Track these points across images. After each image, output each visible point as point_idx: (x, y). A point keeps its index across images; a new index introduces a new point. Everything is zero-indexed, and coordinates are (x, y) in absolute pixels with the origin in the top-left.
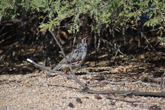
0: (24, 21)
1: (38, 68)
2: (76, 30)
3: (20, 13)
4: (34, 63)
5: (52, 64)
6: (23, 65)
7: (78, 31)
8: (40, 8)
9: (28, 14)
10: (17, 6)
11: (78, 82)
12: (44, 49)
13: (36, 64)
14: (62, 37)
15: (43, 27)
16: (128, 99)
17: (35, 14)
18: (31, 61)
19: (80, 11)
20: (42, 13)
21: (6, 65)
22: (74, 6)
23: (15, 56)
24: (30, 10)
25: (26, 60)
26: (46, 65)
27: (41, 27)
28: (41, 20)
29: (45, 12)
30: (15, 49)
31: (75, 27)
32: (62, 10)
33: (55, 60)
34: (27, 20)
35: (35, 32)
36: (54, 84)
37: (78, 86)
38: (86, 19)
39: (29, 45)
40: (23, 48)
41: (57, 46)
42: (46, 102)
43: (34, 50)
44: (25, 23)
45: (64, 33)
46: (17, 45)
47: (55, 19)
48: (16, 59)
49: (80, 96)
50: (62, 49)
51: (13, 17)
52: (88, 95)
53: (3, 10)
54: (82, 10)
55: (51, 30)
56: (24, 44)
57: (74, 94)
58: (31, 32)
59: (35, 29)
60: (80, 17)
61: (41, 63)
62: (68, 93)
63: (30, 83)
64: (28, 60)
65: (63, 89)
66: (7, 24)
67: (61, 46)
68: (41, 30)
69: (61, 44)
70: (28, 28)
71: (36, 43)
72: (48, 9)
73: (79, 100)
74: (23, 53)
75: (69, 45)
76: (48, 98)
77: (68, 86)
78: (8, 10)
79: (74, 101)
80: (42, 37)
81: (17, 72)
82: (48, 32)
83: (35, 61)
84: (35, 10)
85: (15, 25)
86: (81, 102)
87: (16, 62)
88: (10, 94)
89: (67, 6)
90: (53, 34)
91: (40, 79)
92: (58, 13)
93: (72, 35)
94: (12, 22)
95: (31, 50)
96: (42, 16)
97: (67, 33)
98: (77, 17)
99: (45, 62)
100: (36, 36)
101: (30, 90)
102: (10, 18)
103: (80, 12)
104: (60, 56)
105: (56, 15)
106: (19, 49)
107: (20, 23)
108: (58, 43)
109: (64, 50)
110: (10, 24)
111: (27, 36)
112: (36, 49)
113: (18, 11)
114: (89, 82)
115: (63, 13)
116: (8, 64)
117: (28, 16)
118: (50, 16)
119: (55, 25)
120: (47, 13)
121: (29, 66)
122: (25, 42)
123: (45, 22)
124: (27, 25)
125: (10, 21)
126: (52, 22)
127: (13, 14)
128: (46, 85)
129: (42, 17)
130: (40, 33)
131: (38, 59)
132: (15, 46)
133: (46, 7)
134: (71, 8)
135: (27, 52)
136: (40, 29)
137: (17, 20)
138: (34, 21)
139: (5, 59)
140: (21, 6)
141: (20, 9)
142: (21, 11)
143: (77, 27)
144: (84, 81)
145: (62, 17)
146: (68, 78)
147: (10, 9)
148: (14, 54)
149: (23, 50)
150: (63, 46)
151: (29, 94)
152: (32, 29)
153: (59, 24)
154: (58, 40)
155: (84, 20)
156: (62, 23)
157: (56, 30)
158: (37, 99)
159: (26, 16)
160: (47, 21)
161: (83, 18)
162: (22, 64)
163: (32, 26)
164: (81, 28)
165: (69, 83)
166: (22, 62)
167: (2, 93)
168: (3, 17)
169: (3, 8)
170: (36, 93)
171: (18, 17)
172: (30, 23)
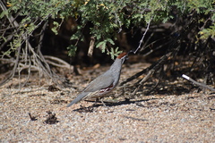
0: (178, 25)
1: (197, 87)
3: (174, 15)
4: (192, 80)
6: (178, 82)
8: (200, 8)
9: (185, 16)
10: (170, 6)
12: (204, 62)
13: (194, 82)
15: (205, 33)
17: (193, 17)
18: (188, 78)
20: (202, 15)
21: (155, 83)
23: (166, 71)
24: (187, 12)
25: (181, 76)
26: (208, 83)
27: (201, 33)
28: (202, 24)
29: (206, 13)
30: (166, 62)
34: (183, 24)
35: (193, 39)
39: (185, 57)
40: (177, 61)
42: (209, 131)
43: (192, 63)
44: (181, 28)
46: (169, 56)
48: (168, 74)
51: (165, 20)
53: (153, 12)
56: (178, 55)
58: (187, 40)
59: (193, 36)
61: (201, 80)
63: (187, 106)
64: (184, 76)
66: (157, 30)
68: (202, 37)
70: (183, 34)
71: (194, 55)
72: (211, 10)
74: (177, 67)
76: (210, 127)
78: (158, 12)
80: (202, 46)
81: (169, 92)
82: (210, 39)
83: (193, 78)
84: (194, 11)
85: (168, 31)
87: (168, 79)
88: (161, 120)
91: (200, 102)
94: (163, 28)
95: (187, 63)
99: (206, 79)
100: (194, 45)
101: (186, 115)
102: (161, 21)
106: (172, 61)
107: (174, 28)
110: (161, 30)
111: (183, 45)
112: (195, 61)
113: (171, 13)
116: (157, 81)
117: (184, 19)
118: (213, 18)
120: (210, 15)
121: (185, 84)
122: (180, 53)
123: (207, 27)
124: (182, 31)
125: (161, 25)
127: (165, 16)
128: (207, 109)
129: (202, 20)
130: (200, 41)
131: (196, 75)
132: (167, 58)
133: (209, 7)
135: (182, 65)
136: (199, 36)
137: (170, 24)
138: (192, 25)
139: (155, 75)
140: (176, 7)
141: (174, 10)
142: (175, 13)
147: (161, 11)
148: (165, 68)
149: (176, 63)
151: (186, 121)
152: (189, 36)
158: (196, 127)
159: (181, 18)
160: (209, 25)
162: (176, 82)
163: (190, 31)
166: (175, 79)
167: (151, 118)
168: (152, 21)
169: (153, 9)
170: (195, 120)
171: (171, 21)
172: (187, 29)
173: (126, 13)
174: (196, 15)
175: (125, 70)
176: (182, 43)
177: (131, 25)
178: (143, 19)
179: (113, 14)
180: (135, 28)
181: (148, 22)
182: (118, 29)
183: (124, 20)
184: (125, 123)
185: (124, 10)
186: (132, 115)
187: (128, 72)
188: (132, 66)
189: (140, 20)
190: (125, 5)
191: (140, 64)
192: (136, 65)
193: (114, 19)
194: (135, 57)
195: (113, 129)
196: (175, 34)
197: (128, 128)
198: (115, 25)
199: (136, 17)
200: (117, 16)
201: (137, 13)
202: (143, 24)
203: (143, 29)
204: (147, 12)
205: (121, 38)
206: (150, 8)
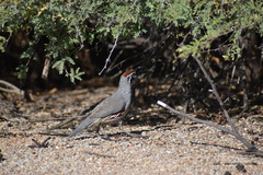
0: (153, 40)
1: (175, 116)
2: (236, 55)
3: (147, 29)
4: (169, 108)
5: (198, 109)
6: (152, 110)
7: (239, 56)
8: (178, 20)
9: (160, 30)
10: (142, 17)
11: (240, 138)
12: (184, 85)
13: (172, 110)
14: (214, 66)
15: (184, 51)
17: (170, 30)
18: (164, 105)
19: (243, 24)
20: (181, 29)
22: (234, 17)
23: (139, 97)
24: (163, 24)
25: (155, 103)
26: (188, 111)
27: (180, 50)
28: (181, 39)
29: (186, 26)
30: (139, 85)
31: (234, 51)
32: (214, 23)
33: (202, 103)
34: (159, 39)
35: (170, 58)
36: (201, 141)
37: (239, 145)
38: (253, 37)
39: (160, 79)
40: (152, 84)
41: (205, 81)
42: (188, 170)
43: (169, 87)
44: (155, 44)
45: (217, 60)
46: (142, 79)
47: (203, 39)
48: (141, 101)
49: (243, 160)
50: (213, 86)
51: (137, 35)
52: (255, 160)
53: (121, 25)
54: (246, 22)
55: (197, 55)
56: (153, 77)
57: (233, 157)
58: (164, 59)
59: (170, 54)
60: (243, 34)
61: (180, 107)
62: (223, 156)
63: (163, 139)
64: (159, 102)
65: (215, 149)
66: (127, 47)
67: (211, 81)
68: (180, 56)
69: (211, 77)
70: (159, 52)
71: (172, 76)
72: (192, 22)
73: (241, 168)
74: (151, 91)
75: (225, 79)
76: (190, 164)
77: (224, 144)
78: (128, 25)
79: (233, 169)
80: (181, 67)
81: (143, 123)
82: (190, 58)
83: (170, 105)
84: (171, 24)
85: (140, 48)
86: (245, 171)
87: (141, 106)
88: (132, 156)
89: (222, 17)
90: (199, 62)
91: (179, 134)
92: (208, 27)
93: (229, 62)
94: (134, 44)
95: (163, 87)
96: (182, 33)
97: (221, 59)
98: (238, 35)
99: (186, 105)
100: (172, 65)
101: (162, 151)
102: (132, 36)
103: (243, 26)
104: (211, 96)
105: (204, 31)
106: (145, 85)
107: (147, 44)
108: (206, 76)
109: (217, 87)
110: (132, 47)
111: (158, 65)
112: (173, 85)
113: (144, 26)
114: (257, 139)
115: (215, 28)
117: (159, 33)
118: (194, 33)
119: (202, 47)
120: (190, 28)
121: (161, 112)
122: (155, 75)
123: (187, 43)
124: (158, 48)
125: (132, 41)
126: (198, 43)
127: (137, 30)
128: (187, 142)
129: (181, 35)
130: (179, 60)
131: (174, 102)
132: (139, 80)
133: (189, 18)
134: (228, 20)
135: (157, 89)
136: (178, 54)
137: (143, 40)
138: (169, 41)
140: (149, 18)
141: (147, 23)
142: (148, 25)
143: (239, 50)
144: (250, 138)
145: (213, 34)
146: (223, 133)
147: (131, 23)
148: (137, 93)
149: (151, 87)
150: (216, 80)
151: (162, 157)
152: (166, 54)
153: (208, 46)
154: (208, 71)
155: (249, 39)
156: (214, 44)
157: (204, 55)
158: (174, 164)
159: (156, 33)
160: (189, 41)
161: (248, 35)
162: (150, 110)
163: (167, 48)
164: (244, 52)
165: (224, 140)
166: (149, 106)
167: (119, 154)
168: (120, 36)
169: (121, 21)
170: (173, 156)
171: (144, 35)
172: (162, 45)
173: (89, 25)
174: (173, 28)
175: (88, 95)
176: (158, 63)
177: (96, 40)
178: (110, 33)
179: (73, 27)
180: (100, 44)
181: (116, 37)
182: (79, 45)
183: (87, 34)
184: (87, 160)
185: (87, 22)
186: (96, 150)
187: (92, 98)
188: (97, 91)
189: (105, 34)
190: (87, 16)
191: (106, 88)
192: (102, 90)
193: (73, 33)
194: (101, 79)
195: (72, 168)
196: (148, 51)
197: (90, 167)
198: (76, 41)
199: (101, 30)
200: (78, 30)
201: (103, 25)
202: (110, 38)
203: (110, 46)
204: (114, 24)
205: (83, 56)
206: (118, 19)
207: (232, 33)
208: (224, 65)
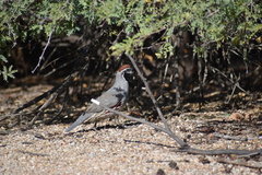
0: (86, 39)
2: (168, 53)
3: (81, 27)
5: (131, 107)
7: (172, 54)
8: (111, 18)
9: (94, 28)
10: (76, 15)
11: (172, 135)
14: (148, 65)
15: (117, 48)
16: (253, 163)
17: (103, 28)
19: (175, 22)
20: (114, 27)
21: (58, 109)
22: (166, 15)
23: (72, 95)
24: (96, 22)
25: (89, 101)
27: (113, 48)
28: (114, 37)
29: (119, 24)
30: (72, 84)
31: (166, 49)
32: (147, 21)
33: (136, 101)
34: (92, 37)
36: (134, 139)
37: (172, 142)
38: (185, 36)
39: (94, 78)
40: (86, 83)
41: (139, 79)
42: (122, 168)
43: (103, 85)
44: (89, 42)
45: (150, 58)
46: (75, 76)
47: (135, 36)
48: (75, 99)
49: (175, 158)
50: (146, 84)
51: (70, 33)
52: (187, 157)
53: (54, 23)
54: (178, 20)
55: (130, 53)
56: (87, 75)
57: (166, 154)
58: (97, 57)
59: (104, 52)
60: (175, 32)
62: (156, 154)
63: (97, 137)
64: (93, 100)
65: (148, 146)
66: (61, 45)
67: (144, 79)
68: (114, 54)
69: (144, 75)
70: (92, 50)
71: (106, 75)
72: (125, 20)
73: (173, 165)
74: (85, 90)
75: (158, 77)
76: (124, 162)
77: (157, 142)
78: (62, 22)
79: (165, 167)
80: (115, 65)
82: (124, 56)
84: (104, 22)
85: (74, 46)
86: (177, 169)
87: (74, 104)
88: (65, 155)
89: (155, 15)
90: (132, 60)
92: (141, 25)
93: (162, 60)
94: (67, 42)
95: (97, 85)
96: (115, 31)
97: (155, 57)
98: (170, 33)
100: (105, 63)
101: (95, 149)
102: (65, 34)
103: (175, 24)
104: (144, 94)
105: (136, 29)
106: (79, 83)
107: (81, 42)
108: (139, 74)
109: (150, 85)
110: (65, 45)
111: (92, 63)
112: (106, 83)
113: (77, 24)
114: (189, 136)
115: (147, 26)
116: (61, 107)
117: (93, 31)
118: (128, 30)
119: (135, 45)
120: (123, 26)
122: (89, 73)
123: (120, 41)
124: (91, 46)
125: (65, 39)
126: (130, 41)
127: (70, 28)
128: (121, 140)
129: (114, 33)
130: (112, 58)
132: (73, 78)
133: (122, 16)
134: (160, 18)
135: (91, 88)
136: (111, 52)
137: (76, 38)
138: (102, 39)
139: (58, 100)
140: (83, 16)
141: (80, 21)
142: (82, 23)
143: (171, 48)
144: (182, 135)
145: (146, 32)
146: (156, 130)
147: (64, 21)
148: (71, 91)
149: (85, 86)
150: (149, 78)
151: (95, 155)
152: (99, 52)
153: (141, 44)
154: (141, 69)
155: (181, 37)
156: (147, 41)
157: (137, 53)
158: (107, 163)
159: (89, 31)
160: (122, 39)
161: (180, 33)
162: (84, 108)
163: (100, 46)
164: (176, 50)
165: (158, 137)
166: (83, 105)
167: (53, 153)
168: (54, 34)
169: (55, 19)
170: (106, 154)
171: (77, 33)
172: (96, 43)
173: (22, 23)
174: (106, 26)
175: (21, 93)
176: (91, 61)
177: (29, 38)
178: (43, 31)
179: (5, 24)
180: (33, 42)
181: (49, 34)
182: (12, 43)
183: (20, 32)
184: (20, 159)
185: (19, 19)
186: (30, 149)
187: (25, 96)
188: (30, 89)
189: (38, 32)
190: (20, 14)
191: (40, 86)
192: (36, 88)
193: (6, 31)
194: (35, 77)
195: (5, 167)
196: (82, 49)
197: (24, 166)
198: (9, 39)
199: (34, 28)
200: (10, 27)
201: (36, 23)
202: (43, 36)
203: (43, 44)
204: (47, 22)
205: (17, 54)
206: (51, 17)
207: (164, 31)
208: (157, 63)
